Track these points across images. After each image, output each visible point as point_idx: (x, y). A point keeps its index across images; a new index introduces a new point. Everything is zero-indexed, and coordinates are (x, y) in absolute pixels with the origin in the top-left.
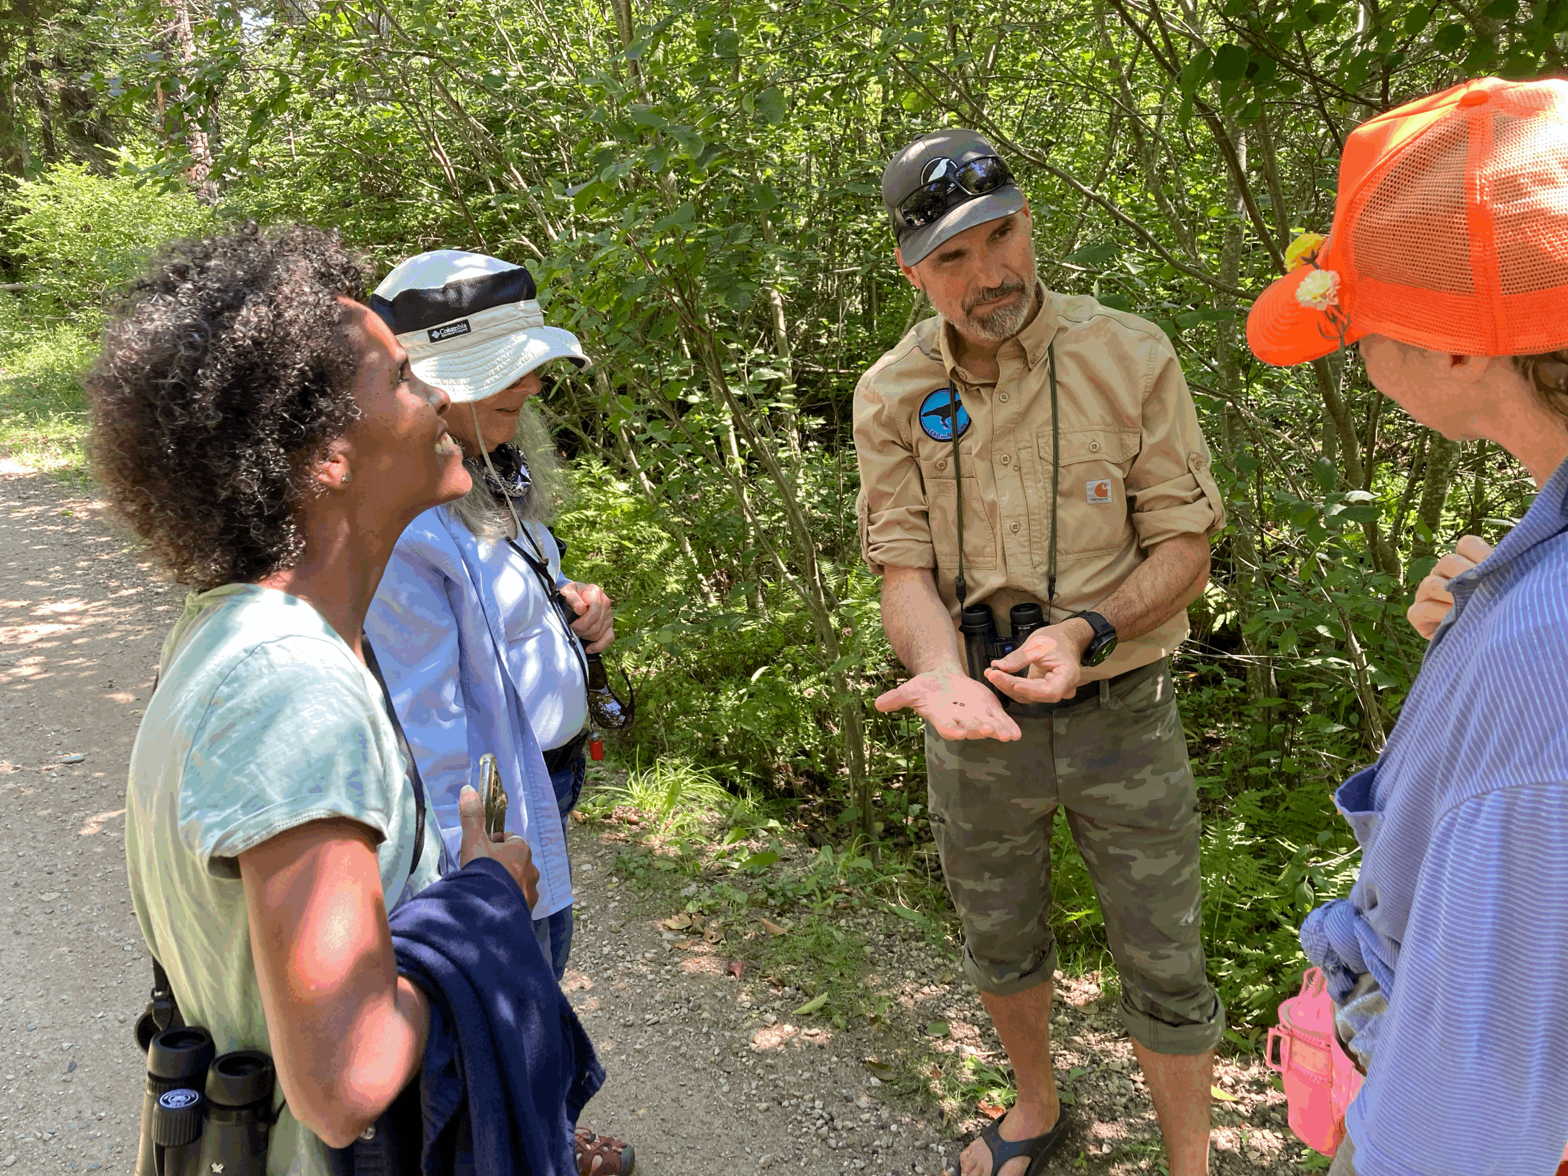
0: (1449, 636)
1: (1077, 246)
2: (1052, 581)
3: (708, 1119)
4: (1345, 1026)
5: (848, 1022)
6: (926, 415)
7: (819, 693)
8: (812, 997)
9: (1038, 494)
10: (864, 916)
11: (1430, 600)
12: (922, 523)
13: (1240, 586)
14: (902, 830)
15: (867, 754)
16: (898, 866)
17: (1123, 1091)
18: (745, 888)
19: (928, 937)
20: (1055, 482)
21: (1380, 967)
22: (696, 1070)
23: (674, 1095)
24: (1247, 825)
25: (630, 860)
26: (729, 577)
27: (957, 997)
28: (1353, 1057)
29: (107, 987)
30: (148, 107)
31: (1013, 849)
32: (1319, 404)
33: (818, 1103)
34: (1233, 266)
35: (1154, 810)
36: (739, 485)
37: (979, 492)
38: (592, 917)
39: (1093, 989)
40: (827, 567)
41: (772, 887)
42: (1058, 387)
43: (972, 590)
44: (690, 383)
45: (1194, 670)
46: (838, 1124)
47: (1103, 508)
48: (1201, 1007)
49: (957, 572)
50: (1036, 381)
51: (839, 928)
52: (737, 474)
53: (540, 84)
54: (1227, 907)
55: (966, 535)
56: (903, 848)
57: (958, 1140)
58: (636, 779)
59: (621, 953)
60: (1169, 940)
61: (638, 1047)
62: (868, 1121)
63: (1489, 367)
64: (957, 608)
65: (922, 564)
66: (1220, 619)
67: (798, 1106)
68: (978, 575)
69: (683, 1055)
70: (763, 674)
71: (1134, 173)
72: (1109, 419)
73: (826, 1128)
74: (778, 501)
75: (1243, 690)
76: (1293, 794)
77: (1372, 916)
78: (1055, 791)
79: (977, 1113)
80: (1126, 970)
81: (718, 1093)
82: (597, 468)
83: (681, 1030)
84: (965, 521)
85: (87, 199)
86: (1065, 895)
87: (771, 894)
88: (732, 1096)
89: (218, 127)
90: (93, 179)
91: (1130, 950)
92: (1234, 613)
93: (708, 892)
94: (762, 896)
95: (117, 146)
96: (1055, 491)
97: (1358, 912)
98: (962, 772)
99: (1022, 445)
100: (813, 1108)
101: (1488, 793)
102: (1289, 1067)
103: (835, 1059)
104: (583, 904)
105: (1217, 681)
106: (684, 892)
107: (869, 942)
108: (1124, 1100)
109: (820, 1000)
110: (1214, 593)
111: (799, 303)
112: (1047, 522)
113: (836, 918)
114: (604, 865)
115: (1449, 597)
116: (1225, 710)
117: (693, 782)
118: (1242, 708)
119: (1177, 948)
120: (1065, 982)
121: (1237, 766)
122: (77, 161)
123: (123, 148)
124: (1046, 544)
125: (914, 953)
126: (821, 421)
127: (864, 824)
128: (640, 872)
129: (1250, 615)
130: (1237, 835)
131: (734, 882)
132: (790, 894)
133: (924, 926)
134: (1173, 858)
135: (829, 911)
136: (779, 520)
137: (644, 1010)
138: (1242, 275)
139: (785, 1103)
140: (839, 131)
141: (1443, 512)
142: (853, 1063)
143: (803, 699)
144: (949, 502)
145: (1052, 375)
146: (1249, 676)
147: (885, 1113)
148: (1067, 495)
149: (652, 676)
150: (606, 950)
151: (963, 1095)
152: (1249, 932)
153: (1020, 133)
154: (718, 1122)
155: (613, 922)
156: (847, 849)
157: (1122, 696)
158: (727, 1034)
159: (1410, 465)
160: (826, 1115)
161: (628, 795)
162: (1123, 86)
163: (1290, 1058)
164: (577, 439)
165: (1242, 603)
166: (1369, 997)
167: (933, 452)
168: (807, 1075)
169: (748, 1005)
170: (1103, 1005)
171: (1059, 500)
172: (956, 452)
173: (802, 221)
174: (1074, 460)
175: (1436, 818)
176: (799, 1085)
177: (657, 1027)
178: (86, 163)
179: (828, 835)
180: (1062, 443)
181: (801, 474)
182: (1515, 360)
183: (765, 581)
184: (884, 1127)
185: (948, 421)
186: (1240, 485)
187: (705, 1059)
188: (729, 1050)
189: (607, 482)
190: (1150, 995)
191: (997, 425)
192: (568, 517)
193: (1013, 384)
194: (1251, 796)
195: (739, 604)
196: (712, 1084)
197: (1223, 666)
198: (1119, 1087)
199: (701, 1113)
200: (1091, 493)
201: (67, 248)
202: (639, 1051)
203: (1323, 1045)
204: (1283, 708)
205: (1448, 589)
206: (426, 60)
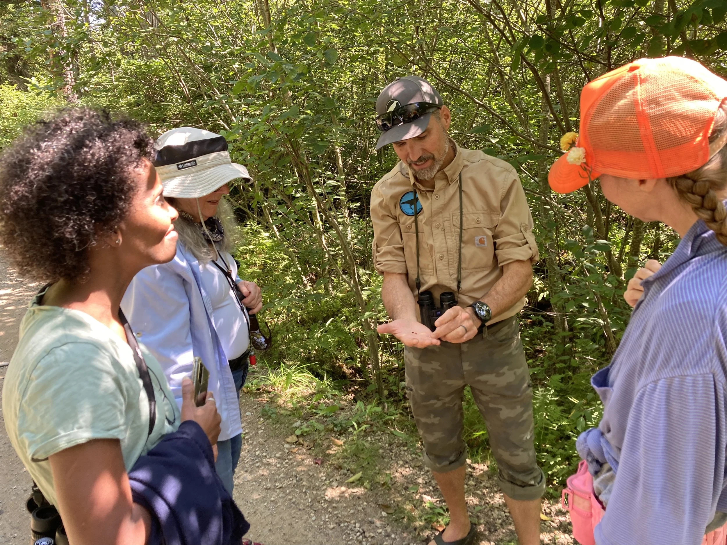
0: (642, 306)
1: (474, 125)
2: (459, 283)
3: (305, 533)
4: (597, 488)
5: (371, 486)
6: (403, 203)
7: (358, 330)
8: (354, 474)
9: (452, 242)
10: (379, 435)
11: (634, 289)
12: (401, 253)
13: (550, 280)
14: (396, 395)
15: (380, 358)
16: (394, 412)
17: (500, 517)
18: (323, 423)
19: (409, 445)
20: (461, 237)
21: (613, 460)
22: (300, 510)
23: (289, 522)
24: (555, 390)
25: (269, 410)
26: (316, 276)
27: (422, 473)
28: (601, 503)
29: (18, 474)
30: (45, 59)
31: (444, 404)
32: (584, 197)
33: (357, 525)
34: (545, 135)
35: (509, 386)
36: (320, 234)
37: (427, 240)
38: (251, 437)
39: (486, 468)
40: (361, 271)
41: (335, 422)
42: (463, 193)
43: (423, 284)
44: (297, 187)
45: (531, 319)
46: (367, 534)
47: (483, 249)
48: (534, 478)
49: (416, 276)
50: (453, 189)
51: (367, 441)
52: (319, 229)
53: (228, 50)
54: (546, 429)
55: (420, 259)
56: (397, 402)
57: (423, 541)
58: (272, 372)
59: (264, 454)
60: (517, 447)
61: (272, 499)
62: (381, 533)
63: (656, 184)
64: (417, 292)
65: (400, 272)
66: (542, 295)
67: (348, 526)
68: (426, 278)
69: (294, 503)
70: (332, 322)
71: (500, 92)
72: (486, 208)
73: (361, 537)
74: (339, 241)
75: (552, 327)
76: (575, 376)
77: (608, 436)
78: (463, 377)
79: (432, 528)
80: (500, 461)
81: (310, 521)
82: (255, 226)
83: (293, 491)
84: (420, 252)
85: (16, 101)
86: (472, 424)
87: (335, 425)
88: (317, 522)
89: (78, 69)
90: (18, 93)
91: (500, 451)
92: (548, 292)
93: (306, 425)
94: (331, 426)
95: (30, 77)
96: (461, 241)
97: (602, 434)
98: (420, 368)
99: (445, 219)
100: (355, 527)
101: (659, 380)
102: (572, 508)
103: (365, 503)
104: (247, 431)
105: (540, 323)
106: (294, 425)
107: (381, 448)
108: (500, 521)
109: (359, 475)
110: (538, 283)
111: (348, 150)
112: (456, 255)
113: (365, 436)
114: (257, 412)
115: (642, 288)
116: (544, 337)
117: (299, 373)
118: (552, 336)
119: (522, 451)
120: (473, 465)
121: (550, 363)
122: (12, 84)
123: (33, 78)
124: (456, 265)
125: (402, 452)
126: (358, 204)
127: (379, 391)
128: (273, 416)
129: (555, 293)
130: (551, 396)
131: (317, 420)
132: (344, 426)
133: (406, 440)
134: (519, 409)
135: (363, 433)
136: (339, 250)
137: (275, 482)
138: (549, 138)
139: (342, 525)
140: (366, 73)
141: (641, 246)
142: (374, 505)
143: (350, 333)
144: (413, 244)
145: (460, 187)
146: (555, 321)
147: (389, 529)
148: (466, 243)
149: (280, 323)
150: (257, 453)
151: (425, 520)
152: (557, 441)
153: (448, 75)
154: (310, 535)
155: (260, 440)
156: (370, 403)
157: (493, 334)
158: (315, 492)
159: (626, 225)
160: (361, 530)
161: (268, 379)
162: (495, 54)
163: (573, 504)
164: (244, 212)
165: (551, 288)
166: (608, 474)
167: (406, 221)
168: (352, 511)
169: (324, 478)
170: (489, 475)
171: (463, 245)
172: (416, 221)
173: (349, 114)
174: (469, 227)
175: (636, 390)
176: (348, 516)
177: (281, 489)
178: (16, 85)
179: (362, 397)
180: (464, 219)
181: (349, 229)
182: (667, 179)
183: (333, 278)
184: (388, 536)
185: (413, 206)
186: (549, 234)
187: (304, 504)
188: (316, 500)
189: (259, 232)
190: (510, 472)
191: (434, 209)
192: (241, 248)
193: (442, 192)
194: (557, 377)
195: (320, 289)
196: (307, 516)
197: (543, 316)
198: (498, 515)
199: (302, 530)
200: (477, 242)
201: (6, 124)
202: (273, 501)
203: (587, 497)
204: (572, 336)
205: (641, 285)
206: (175, 39)
